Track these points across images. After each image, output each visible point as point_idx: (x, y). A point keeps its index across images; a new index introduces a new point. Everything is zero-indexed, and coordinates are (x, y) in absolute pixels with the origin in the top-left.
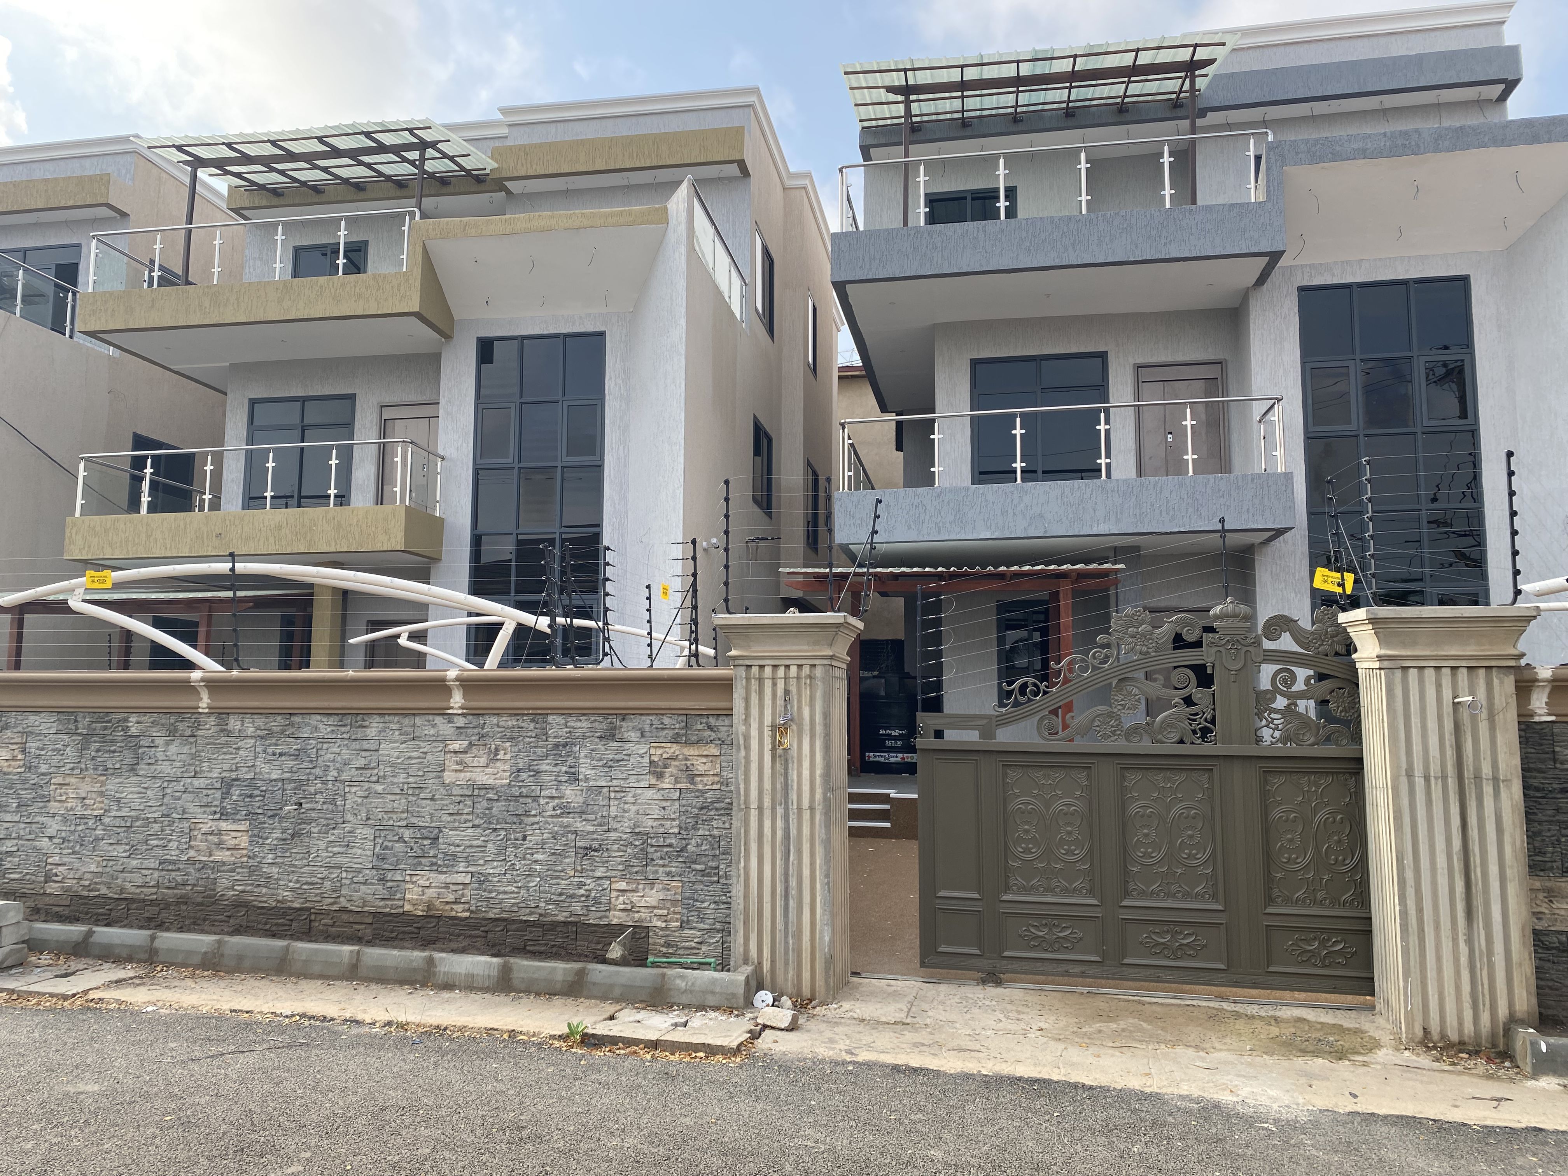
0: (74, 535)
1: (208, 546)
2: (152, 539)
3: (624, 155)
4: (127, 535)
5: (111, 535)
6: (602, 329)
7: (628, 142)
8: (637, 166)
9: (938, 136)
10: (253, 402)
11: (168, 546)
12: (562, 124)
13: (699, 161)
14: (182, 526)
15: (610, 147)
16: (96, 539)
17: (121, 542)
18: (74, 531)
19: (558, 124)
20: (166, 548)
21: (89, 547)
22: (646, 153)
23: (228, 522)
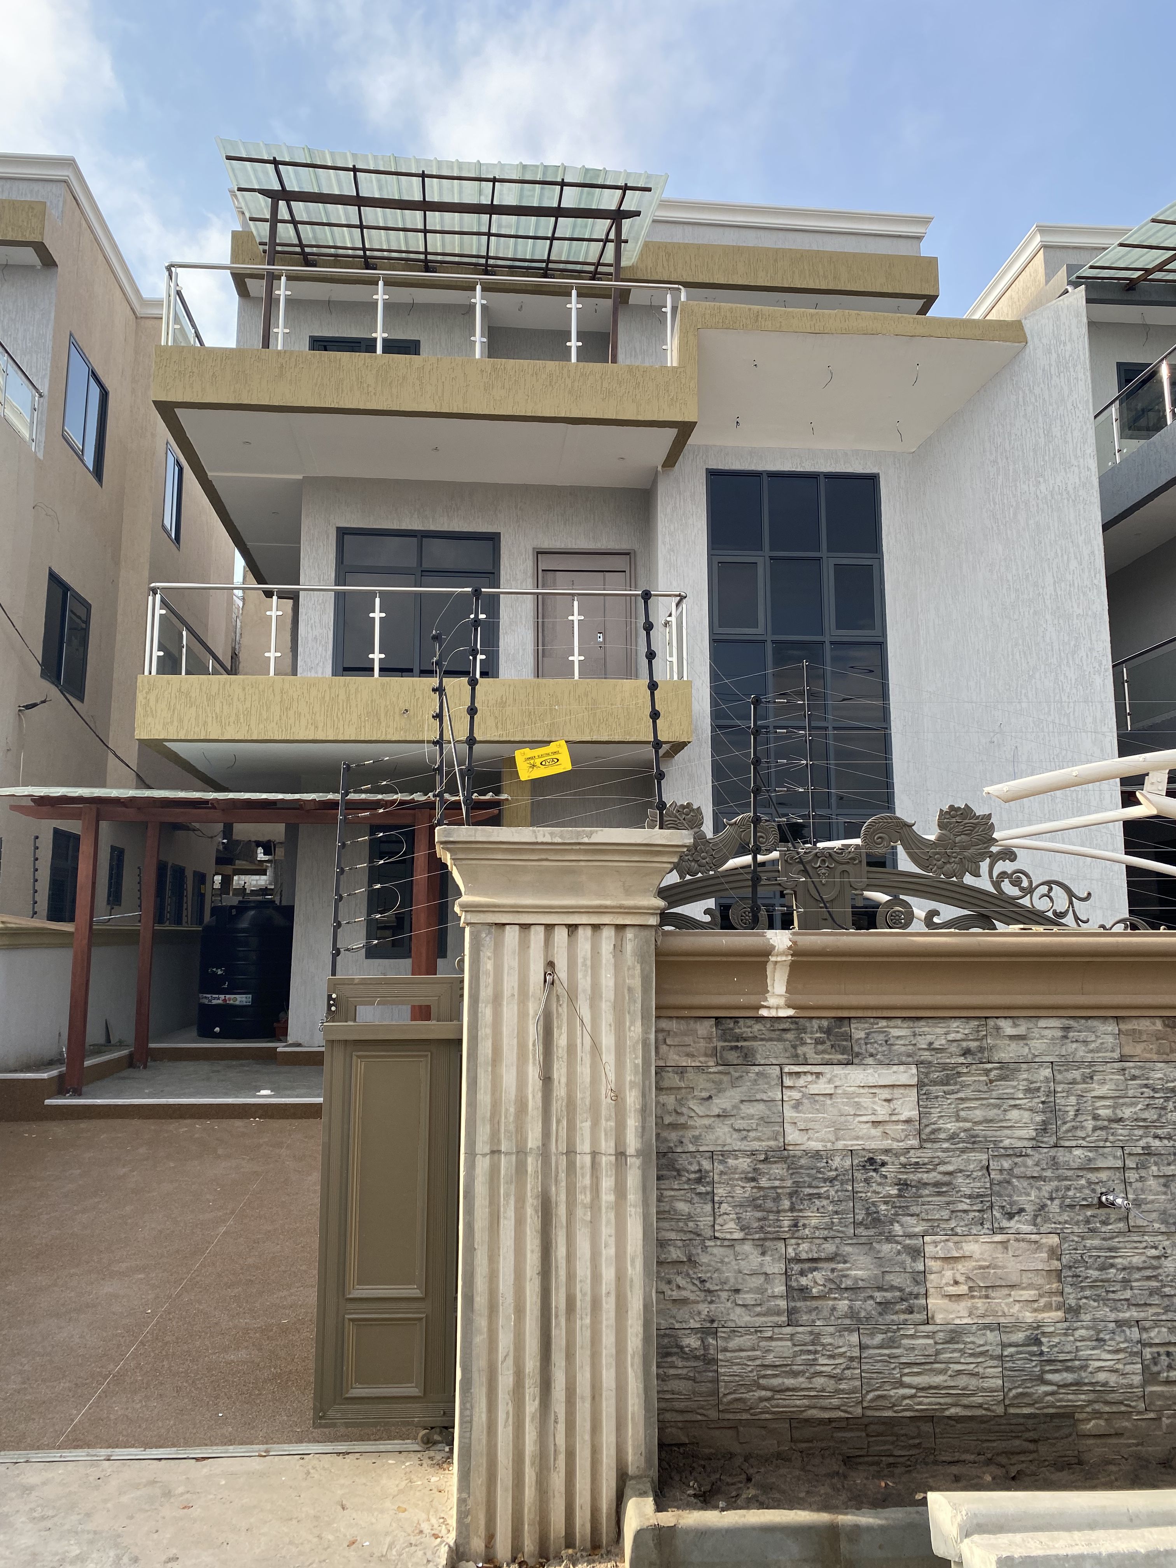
0: (152, 703)
1: (388, 726)
2: (291, 713)
3: (794, 272)
4: (248, 704)
5: (218, 703)
6: (874, 470)
7: (799, 257)
8: (811, 286)
9: (1154, 298)
10: (343, 533)
11: (321, 725)
12: (690, 228)
13: (885, 290)
14: (342, 697)
15: (776, 260)
16: (194, 709)
17: (237, 716)
18: (152, 697)
19: (685, 226)
20: (316, 727)
21: (181, 721)
22: (821, 273)
23: (419, 694)
